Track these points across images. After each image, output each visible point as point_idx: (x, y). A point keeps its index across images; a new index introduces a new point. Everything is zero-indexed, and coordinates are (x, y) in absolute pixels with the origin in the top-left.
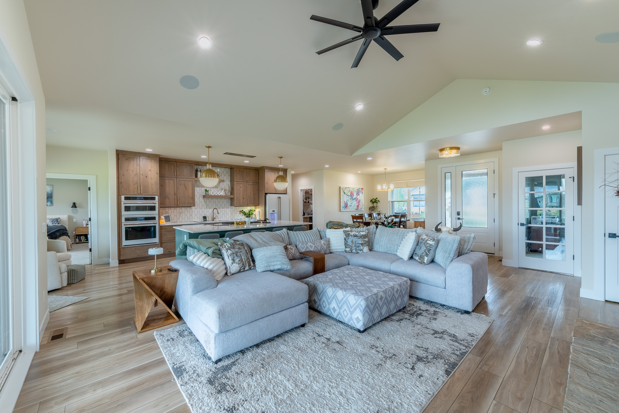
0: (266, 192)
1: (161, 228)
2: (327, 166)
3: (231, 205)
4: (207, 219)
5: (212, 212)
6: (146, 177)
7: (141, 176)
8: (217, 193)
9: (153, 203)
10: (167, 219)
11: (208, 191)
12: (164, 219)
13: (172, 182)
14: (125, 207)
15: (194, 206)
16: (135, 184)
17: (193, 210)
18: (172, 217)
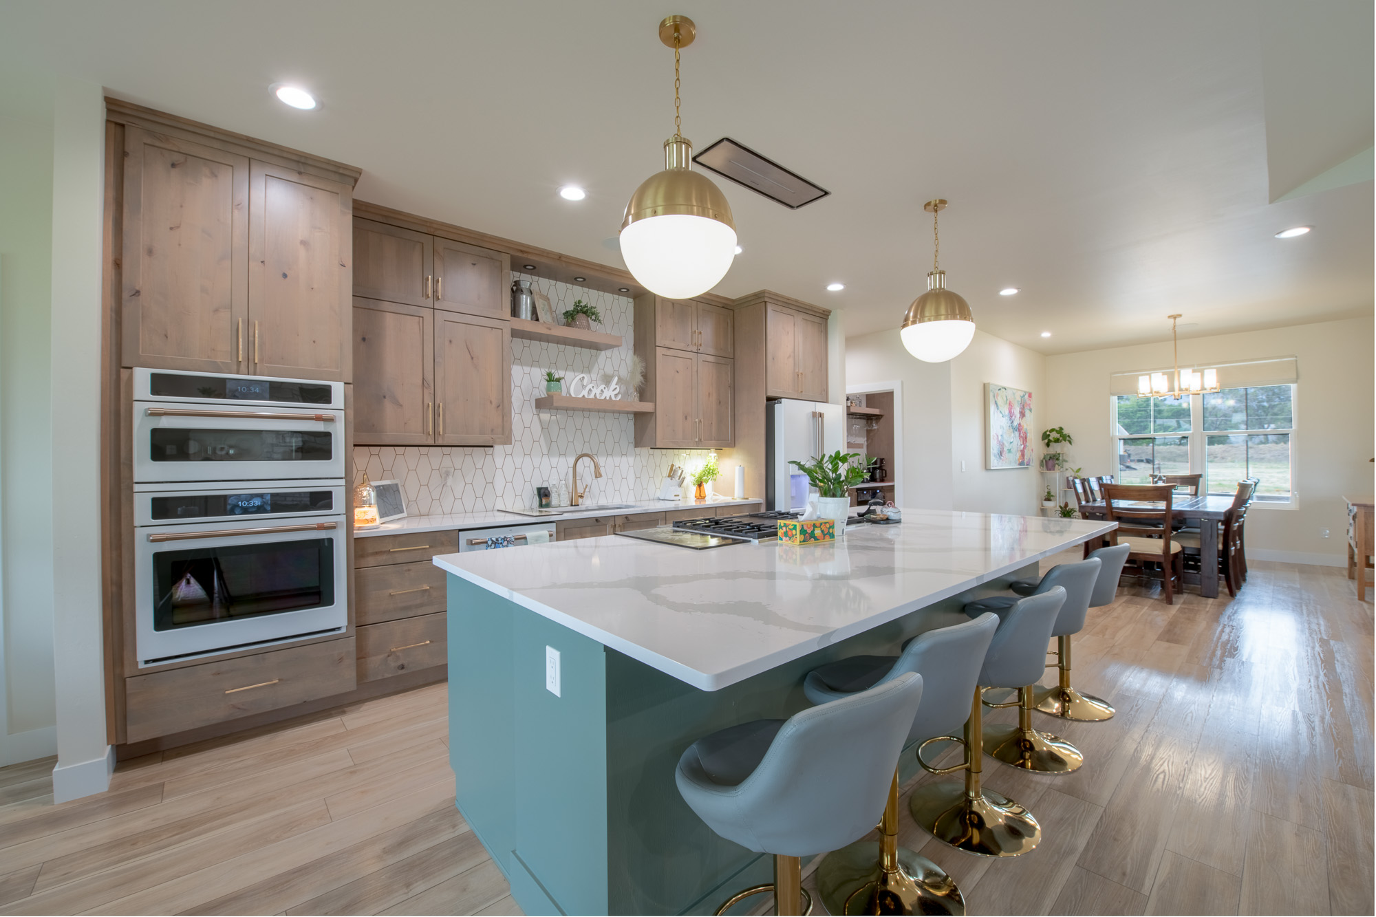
0: (771, 394)
1: (361, 546)
2: (1009, 292)
3: (639, 442)
4: (554, 499)
5: (571, 471)
6: (285, 276)
7: (255, 266)
8: (594, 391)
9: (318, 418)
10: (389, 499)
11: (558, 380)
12: (373, 501)
13: (411, 324)
14: (155, 433)
15: (507, 440)
16: (216, 310)
17: (499, 461)
18: (410, 491)
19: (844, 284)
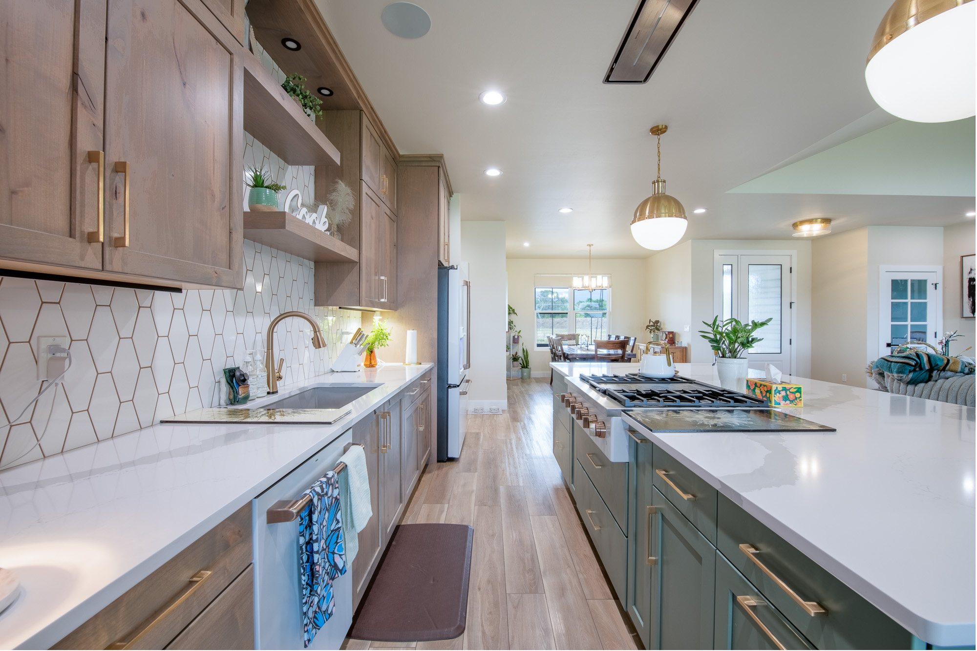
8: (308, 219)
19: (501, 170)
